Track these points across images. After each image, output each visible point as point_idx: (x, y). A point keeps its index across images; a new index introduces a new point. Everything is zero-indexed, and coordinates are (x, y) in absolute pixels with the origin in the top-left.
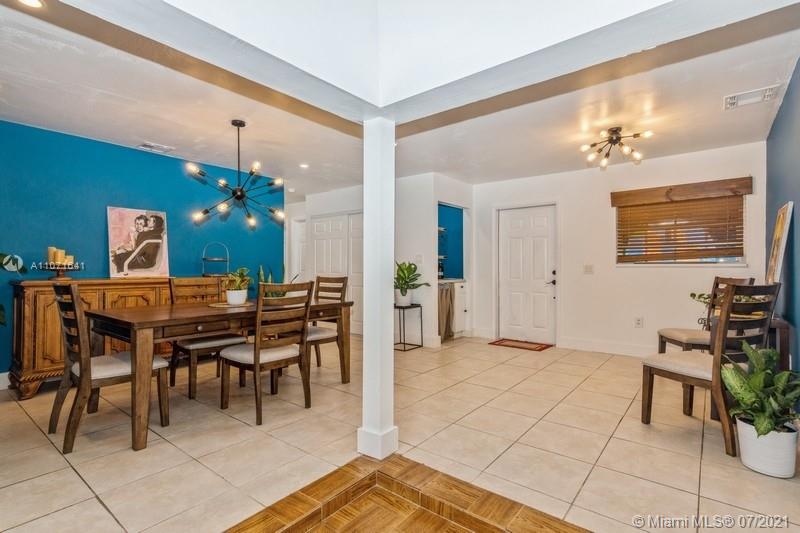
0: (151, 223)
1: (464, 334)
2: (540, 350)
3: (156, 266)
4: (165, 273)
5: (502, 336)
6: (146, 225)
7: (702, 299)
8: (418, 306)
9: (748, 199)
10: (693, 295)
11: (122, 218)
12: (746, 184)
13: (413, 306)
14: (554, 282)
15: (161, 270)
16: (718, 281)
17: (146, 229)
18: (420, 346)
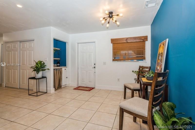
1: (66, 86)
2: (89, 91)
5: (79, 86)
7: (135, 73)
8: (45, 77)
9: (147, 42)
10: (133, 71)
12: (146, 38)
13: (43, 77)
14: (95, 67)
16: (140, 67)
18: (47, 93)
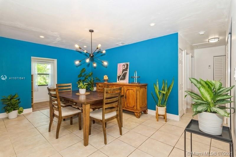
0: (125, 67)
3: (125, 79)
4: (127, 82)
6: (124, 67)
11: (120, 66)
15: (126, 81)
17: (124, 68)
